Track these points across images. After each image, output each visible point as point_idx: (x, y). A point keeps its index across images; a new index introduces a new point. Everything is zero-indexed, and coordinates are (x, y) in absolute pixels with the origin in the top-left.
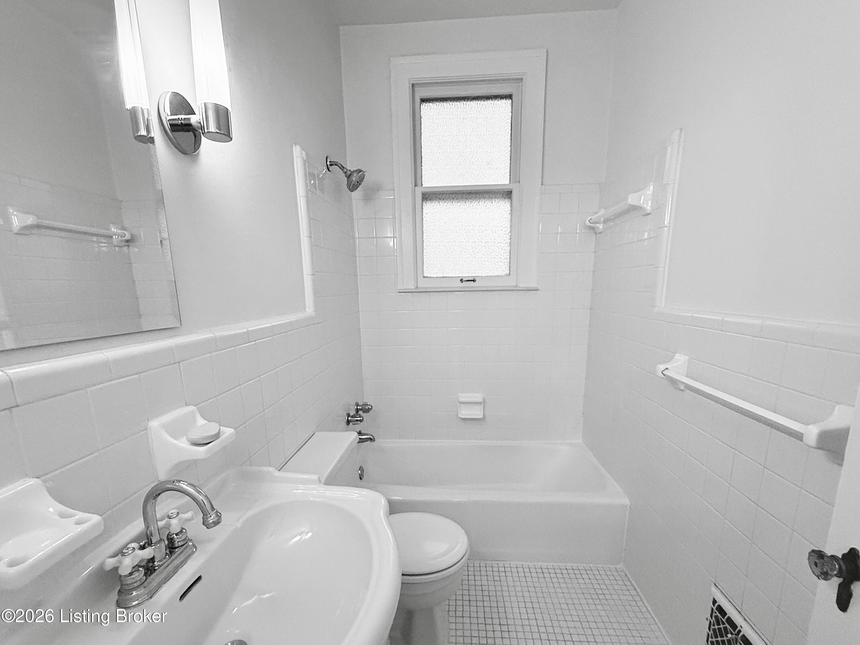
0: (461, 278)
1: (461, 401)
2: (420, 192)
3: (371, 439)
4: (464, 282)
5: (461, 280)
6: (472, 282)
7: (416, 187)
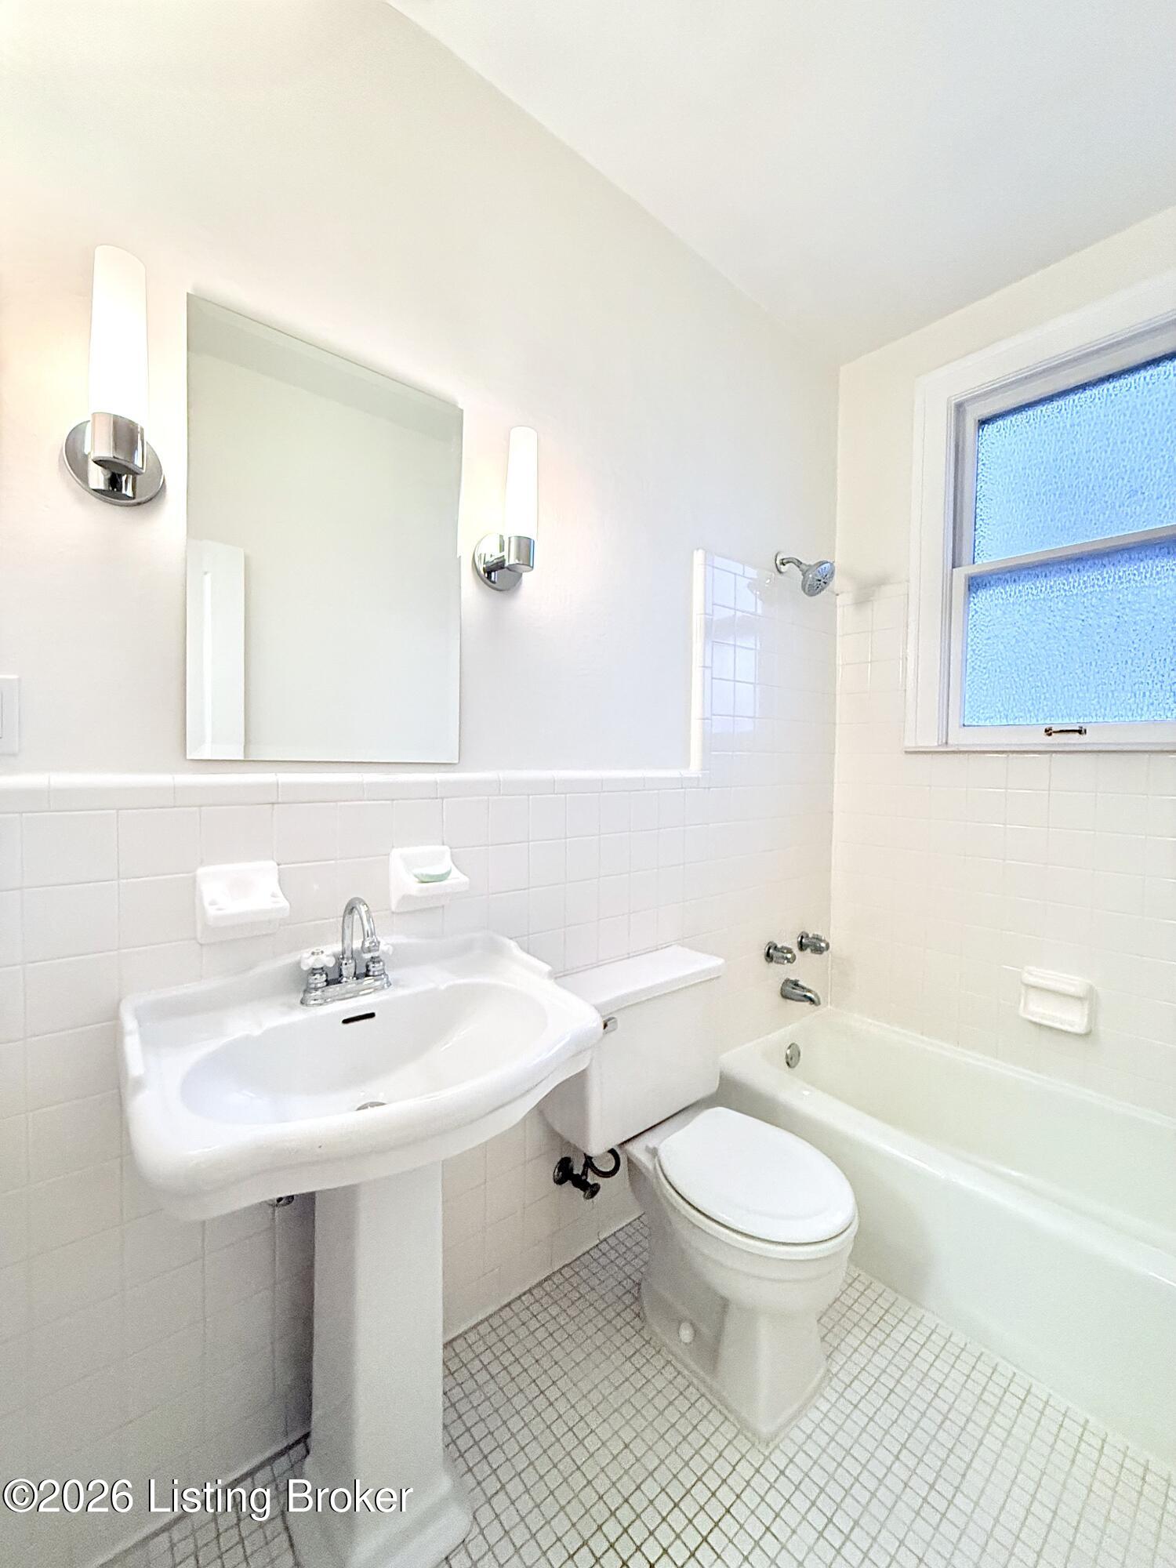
0: (1047, 727)
1: (1026, 982)
2: (963, 576)
3: (811, 1000)
4: (1053, 734)
5: (1046, 731)
6: (1077, 734)
7: (954, 570)
